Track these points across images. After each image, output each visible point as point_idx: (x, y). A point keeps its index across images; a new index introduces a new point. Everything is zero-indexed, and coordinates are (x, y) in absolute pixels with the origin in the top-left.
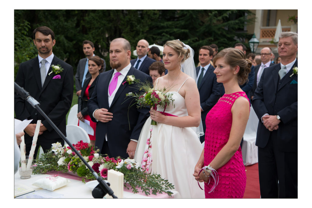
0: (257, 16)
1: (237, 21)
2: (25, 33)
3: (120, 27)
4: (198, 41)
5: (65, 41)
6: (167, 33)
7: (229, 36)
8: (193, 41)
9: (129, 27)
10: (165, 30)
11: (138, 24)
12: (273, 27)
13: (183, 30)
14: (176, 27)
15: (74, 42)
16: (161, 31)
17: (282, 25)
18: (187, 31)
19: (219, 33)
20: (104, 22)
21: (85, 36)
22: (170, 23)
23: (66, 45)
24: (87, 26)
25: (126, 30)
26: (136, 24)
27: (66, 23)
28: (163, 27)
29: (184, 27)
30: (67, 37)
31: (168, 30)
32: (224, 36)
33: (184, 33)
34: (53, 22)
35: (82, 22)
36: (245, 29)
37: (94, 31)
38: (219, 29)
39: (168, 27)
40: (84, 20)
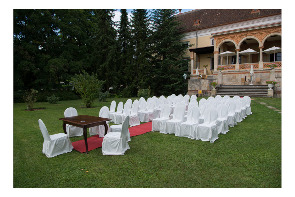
0: (191, 65)
1: (183, 68)
2: (96, 77)
3: (137, 72)
4: (168, 76)
5: (117, 78)
6: (156, 73)
7: (180, 73)
8: (166, 76)
9: (141, 71)
10: (155, 72)
11: (144, 70)
12: (195, 69)
13: (162, 72)
14: (159, 71)
15: (120, 79)
16: (153, 73)
17: (198, 69)
18: (163, 72)
19: (176, 72)
20: (131, 70)
21: (124, 76)
22: (156, 69)
23: (117, 80)
24: (125, 72)
25: (139, 73)
26: (143, 70)
27: (117, 72)
28: (154, 71)
29: (162, 71)
30: (117, 77)
31: (156, 72)
32: (179, 74)
33: (163, 73)
34: (112, 72)
35: (123, 71)
36: (188, 70)
37: (127, 74)
38: (176, 71)
39: (156, 71)
40: (123, 70)
